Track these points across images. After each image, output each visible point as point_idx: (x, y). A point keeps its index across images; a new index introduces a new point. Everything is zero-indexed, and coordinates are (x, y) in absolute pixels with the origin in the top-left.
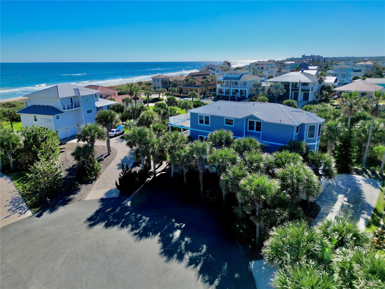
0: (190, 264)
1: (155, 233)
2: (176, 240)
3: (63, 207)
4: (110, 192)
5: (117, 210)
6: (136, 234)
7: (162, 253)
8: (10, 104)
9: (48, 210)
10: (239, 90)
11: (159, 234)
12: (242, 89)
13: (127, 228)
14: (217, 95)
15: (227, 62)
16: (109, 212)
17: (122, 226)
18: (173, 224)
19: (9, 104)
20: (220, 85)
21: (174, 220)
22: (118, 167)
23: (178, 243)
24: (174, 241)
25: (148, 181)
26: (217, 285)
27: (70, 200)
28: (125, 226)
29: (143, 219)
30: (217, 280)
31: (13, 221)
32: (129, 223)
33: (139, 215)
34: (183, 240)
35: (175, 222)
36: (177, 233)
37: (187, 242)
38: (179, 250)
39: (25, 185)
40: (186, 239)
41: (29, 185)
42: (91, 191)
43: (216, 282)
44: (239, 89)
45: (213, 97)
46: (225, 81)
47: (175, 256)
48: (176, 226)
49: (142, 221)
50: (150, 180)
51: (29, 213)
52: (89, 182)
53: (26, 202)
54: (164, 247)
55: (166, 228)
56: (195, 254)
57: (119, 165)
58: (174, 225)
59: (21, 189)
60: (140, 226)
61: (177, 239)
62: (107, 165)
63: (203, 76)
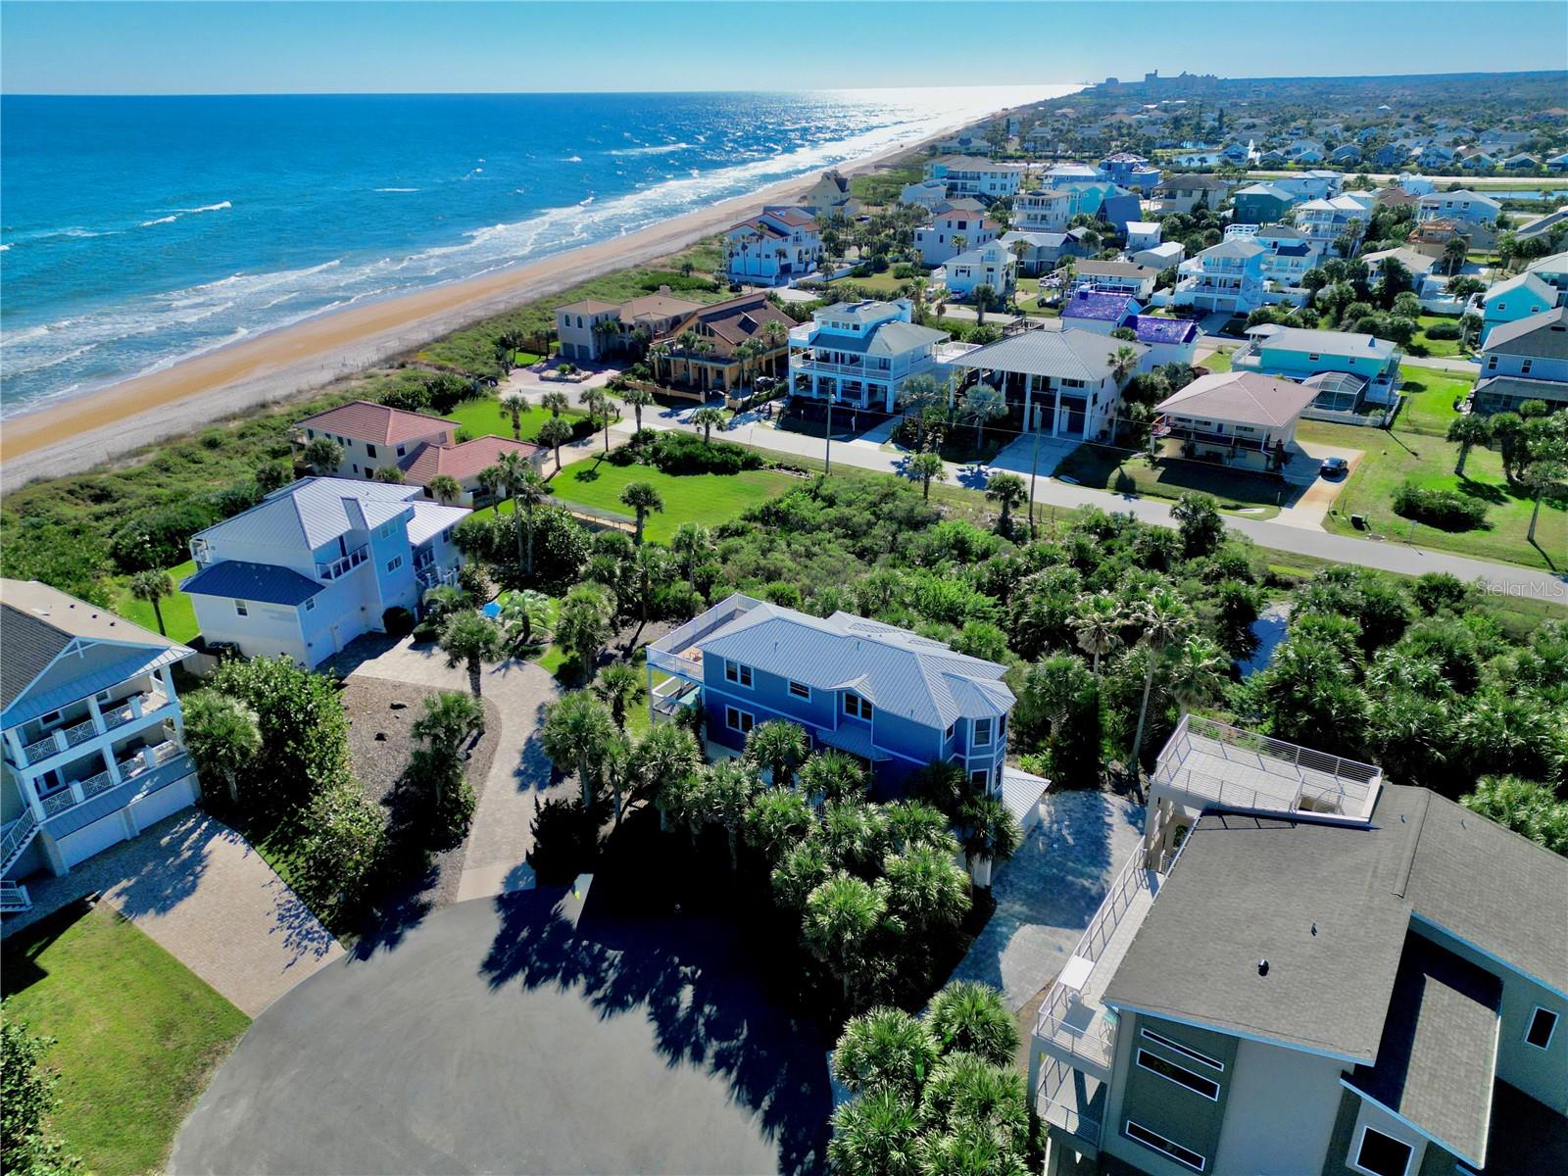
0: (717, 1067)
1: (639, 998)
2: (687, 1012)
3: (414, 930)
4: (513, 877)
5: (544, 935)
6: (597, 1002)
7: (660, 1046)
8: (92, 488)
9: (383, 942)
10: (864, 386)
11: (647, 999)
12: (872, 381)
13: (575, 985)
14: (791, 391)
16: (528, 942)
17: (565, 982)
18: (676, 969)
19: (88, 486)
20: (800, 358)
21: (677, 960)
22: (515, 783)
23: (690, 1020)
24: (681, 1014)
25: (604, 837)
26: (767, 1108)
27: (425, 908)
28: (572, 982)
29: (607, 959)
30: (767, 1098)
31: (308, 974)
32: (579, 972)
33: (597, 947)
34: (701, 1011)
35: (680, 964)
36: (687, 995)
37: (709, 1016)
38: (693, 1039)
39: (292, 858)
40: (707, 1009)
41: (302, 859)
42: (464, 872)
43: (766, 1104)
44: (865, 382)
45: (777, 405)
46: (817, 349)
47: (687, 1051)
48: (682, 975)
49: (605, 965)
50: (610, 832)
51: (338, 949)
52: (451, 840)
53: (317, 916)
54: (662, 1031)
55: (660, 981)
56: (725, 1045)
57: (518, 773)
58: (678, 972)
59: (286, 874)
60: (604, 978)
61: (689, 1009)
62: (483, 775)
63: (742, 318)
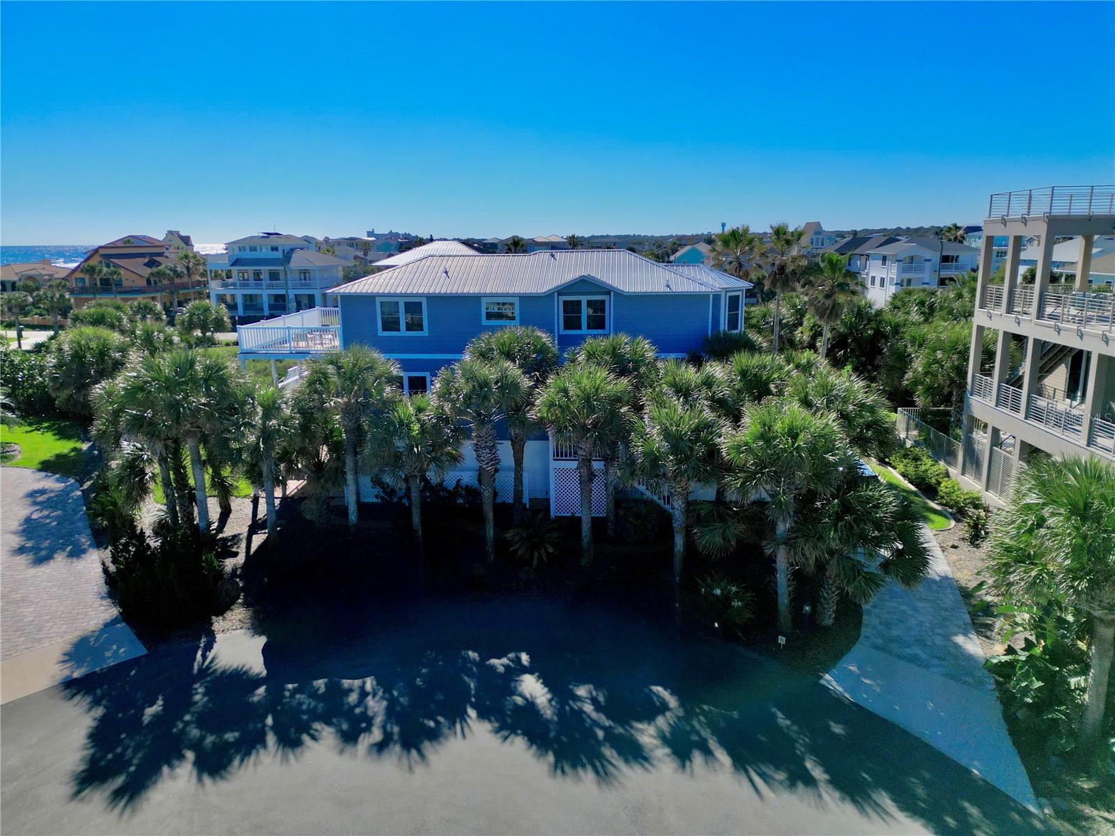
2: (554, 707)
4: (86, 650)
11: (472, 713)
12: (297, 292)
13: (314, 738)
15: (177, 233)
20: (219, 282)
26: (826, 777)
28: (305, 737)
35: (485, 658)
44: (291, 294)
46: (235, 269)
48: (501, 669)
50: (243, 561)
55: (472, 685)
61: (553, 703)
63: (146, 260)
